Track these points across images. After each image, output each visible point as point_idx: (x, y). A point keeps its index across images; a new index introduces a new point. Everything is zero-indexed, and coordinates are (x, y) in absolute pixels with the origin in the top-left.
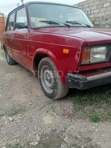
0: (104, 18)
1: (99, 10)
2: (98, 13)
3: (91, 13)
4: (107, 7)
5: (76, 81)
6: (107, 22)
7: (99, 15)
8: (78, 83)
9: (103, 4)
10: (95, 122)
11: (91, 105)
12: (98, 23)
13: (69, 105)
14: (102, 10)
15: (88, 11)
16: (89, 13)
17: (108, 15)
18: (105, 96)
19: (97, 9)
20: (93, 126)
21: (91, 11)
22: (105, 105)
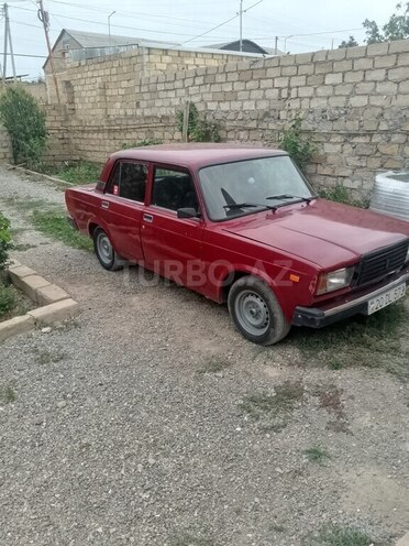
0: (326, 113)
1: (312, 89)
2: (311, 98)
3: (289, 94)
4: (334, 86)
5: (309, 317)
6: (336, 126)
7: (315, 104)
8: (313, 319)
9: (324, 75)
10: (336, 369)
11: (326, 349)
12: (310, 127)
13: (293, 353)
14: (320, 91)
15: (280, 89)
16: (284, 95)
17: (337, 108)
18: (346, 335)
19: (306, 85)
20: (334, 374)
21: (289, 88)
22: (346, 348)
